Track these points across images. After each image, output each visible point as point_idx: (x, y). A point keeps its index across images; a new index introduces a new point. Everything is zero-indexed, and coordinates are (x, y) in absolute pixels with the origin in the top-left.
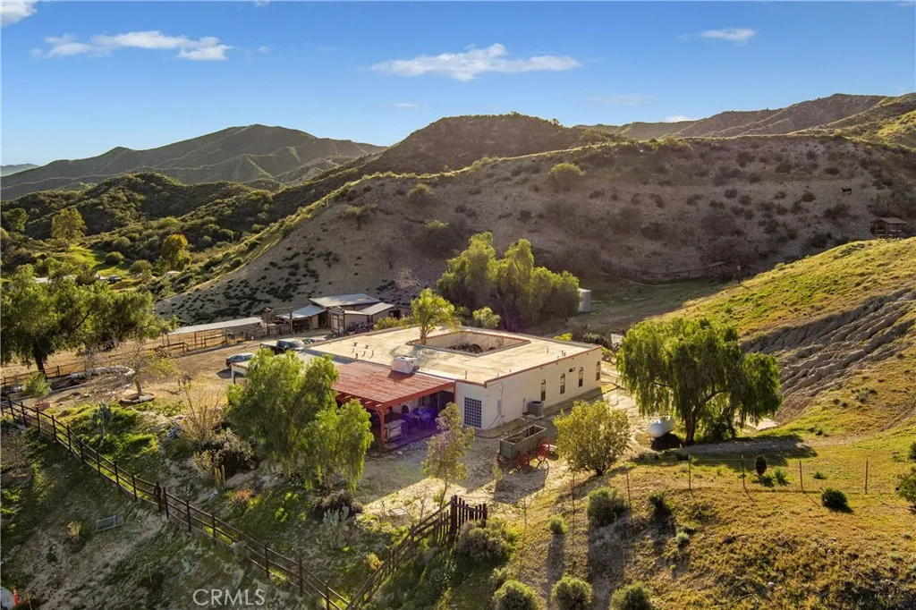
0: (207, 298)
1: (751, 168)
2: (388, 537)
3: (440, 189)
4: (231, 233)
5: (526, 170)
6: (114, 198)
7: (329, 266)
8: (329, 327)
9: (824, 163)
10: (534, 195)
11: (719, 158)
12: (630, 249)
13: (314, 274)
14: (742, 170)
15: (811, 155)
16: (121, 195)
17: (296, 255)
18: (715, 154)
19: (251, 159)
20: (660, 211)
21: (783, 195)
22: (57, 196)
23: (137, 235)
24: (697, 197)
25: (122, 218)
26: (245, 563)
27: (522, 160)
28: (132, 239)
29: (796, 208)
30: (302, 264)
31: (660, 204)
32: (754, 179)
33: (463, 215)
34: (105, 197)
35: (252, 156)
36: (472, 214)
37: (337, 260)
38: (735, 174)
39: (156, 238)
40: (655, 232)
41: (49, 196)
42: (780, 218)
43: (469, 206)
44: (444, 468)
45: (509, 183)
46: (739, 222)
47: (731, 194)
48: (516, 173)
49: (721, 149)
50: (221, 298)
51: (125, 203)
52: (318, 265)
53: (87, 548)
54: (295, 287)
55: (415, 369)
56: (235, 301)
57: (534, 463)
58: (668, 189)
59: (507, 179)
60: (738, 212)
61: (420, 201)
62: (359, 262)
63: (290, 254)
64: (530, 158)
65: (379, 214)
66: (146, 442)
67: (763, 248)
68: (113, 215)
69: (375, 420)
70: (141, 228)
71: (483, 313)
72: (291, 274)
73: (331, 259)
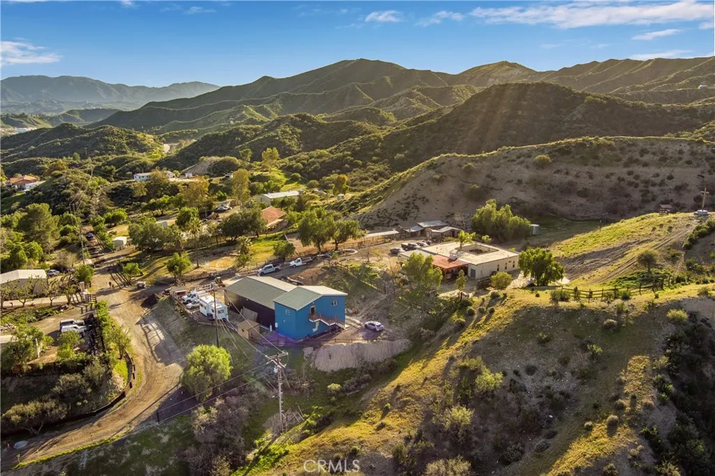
0: (369, 216)
1: (646, 158)
2: (445, 301)
3: (479, 164)
4: (360, 162)
5: (524, 156)
6: (285, 132)
7: (424, 204)
8: (425, 236)
9: (686, 157)
10: (526, 171)
11: (630, 151)
12: (569, 202)
13: (417, 208)
14: (640, 159)
15: (681, 152)
16: (288, 129)
17: (408, 197)
18: (627, 149)
19: (359, 86)
20: (591, 181)
21: (657, 175)
22: (249, 129)
23: (306, 162)
24: (612, 174)
25: (290, 146)
26: (410, 305)
27: (523, 149)
28: (303, 164)
29: (662, 183)
30: (411, 202)
31: (591, 177)
32: (645, 165)
33: (489, 179)
34: (279, 131)
35: (359, 84)
36: (494, 179)
37: (427, 201)
38: (637, 161)
39: (318, 165)
40: (584, 193)
41: (245, 129)
42: (651, 188)
43: (493, 174)
44: (460, 286)
45: (514, 163)
46: (630, 189)
47: (630, 173)
48: (519, 157)
49: (633, 145)
50: (375, 217)
51: (291, 135)
52: (418, 203)
53: (367, 301)
54: (409, 214)
55: (456, 259)
56: (382, 219)
57: (488, 289)
58: (597, 169)
59: (514, 161)
60: (630, 184)
61: (469, 171)
62: (438, 202)
63: (406, 196)
64: (527, 148)
65: (449, 178)
66: (376, 275)
67: (637, 205)
68: (285, 143)
69: (443, 273)
70: (307, 157)
71: (485, 238)
72: (406, 207)
73: (425, 200)
